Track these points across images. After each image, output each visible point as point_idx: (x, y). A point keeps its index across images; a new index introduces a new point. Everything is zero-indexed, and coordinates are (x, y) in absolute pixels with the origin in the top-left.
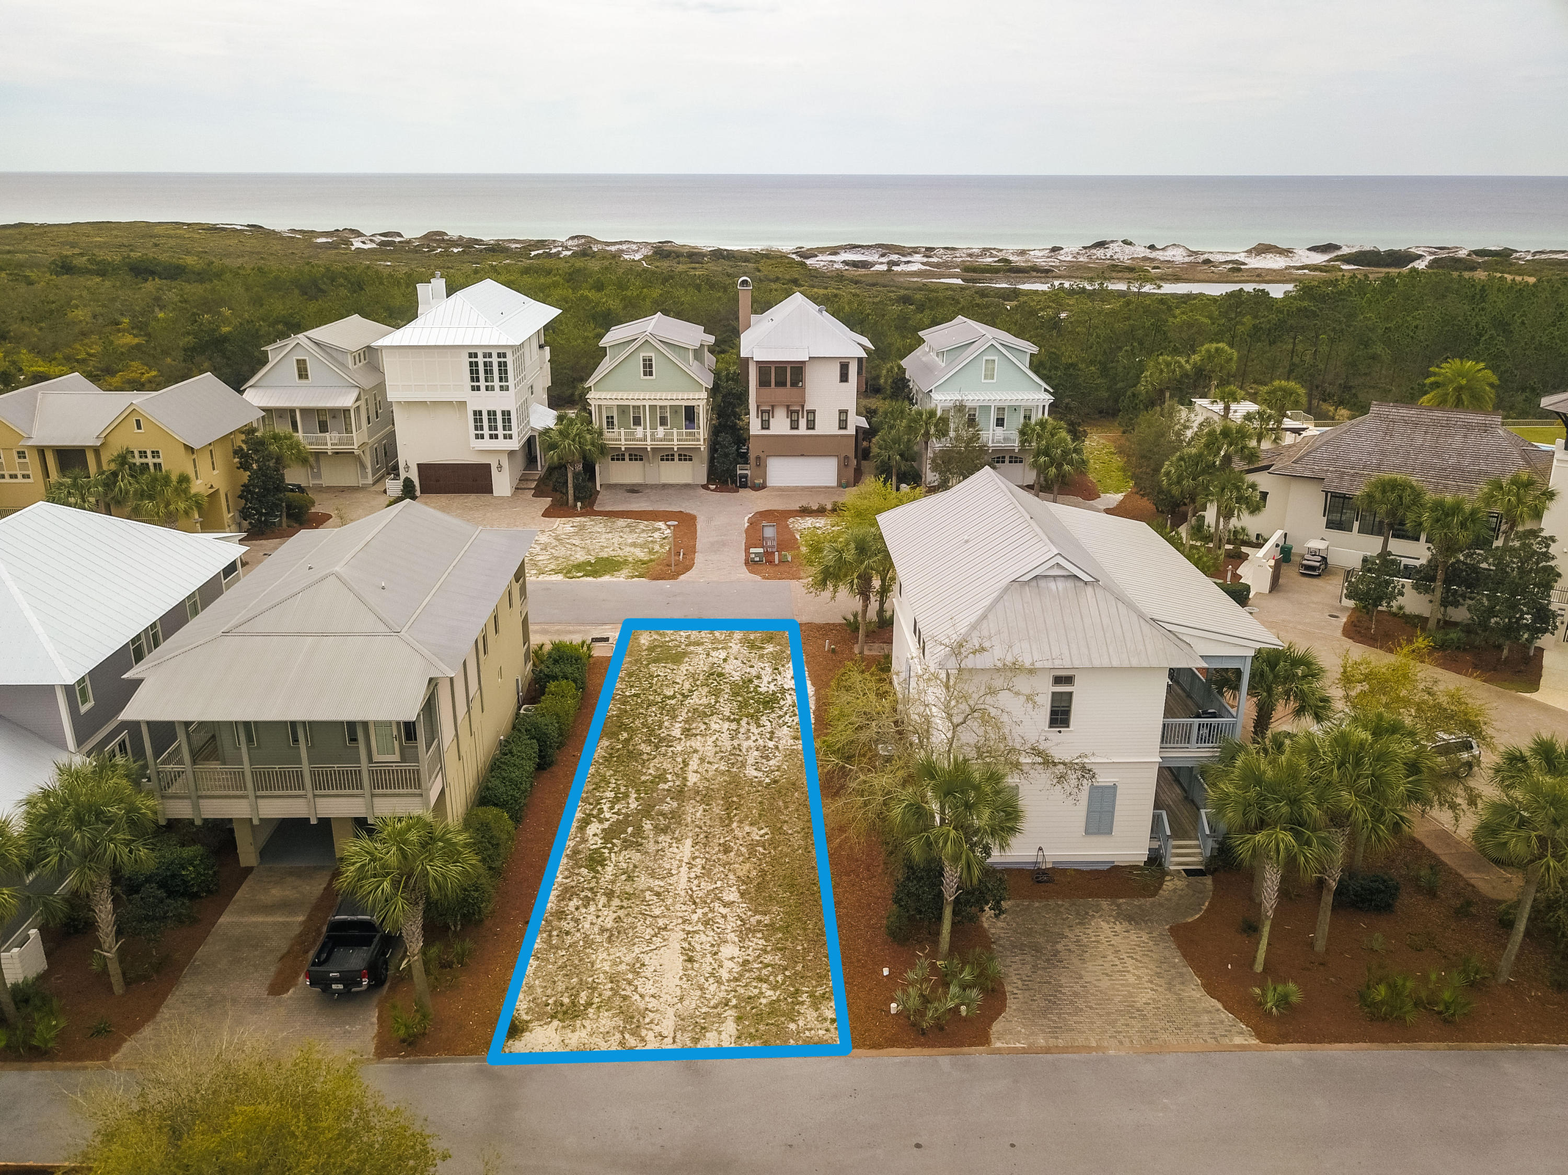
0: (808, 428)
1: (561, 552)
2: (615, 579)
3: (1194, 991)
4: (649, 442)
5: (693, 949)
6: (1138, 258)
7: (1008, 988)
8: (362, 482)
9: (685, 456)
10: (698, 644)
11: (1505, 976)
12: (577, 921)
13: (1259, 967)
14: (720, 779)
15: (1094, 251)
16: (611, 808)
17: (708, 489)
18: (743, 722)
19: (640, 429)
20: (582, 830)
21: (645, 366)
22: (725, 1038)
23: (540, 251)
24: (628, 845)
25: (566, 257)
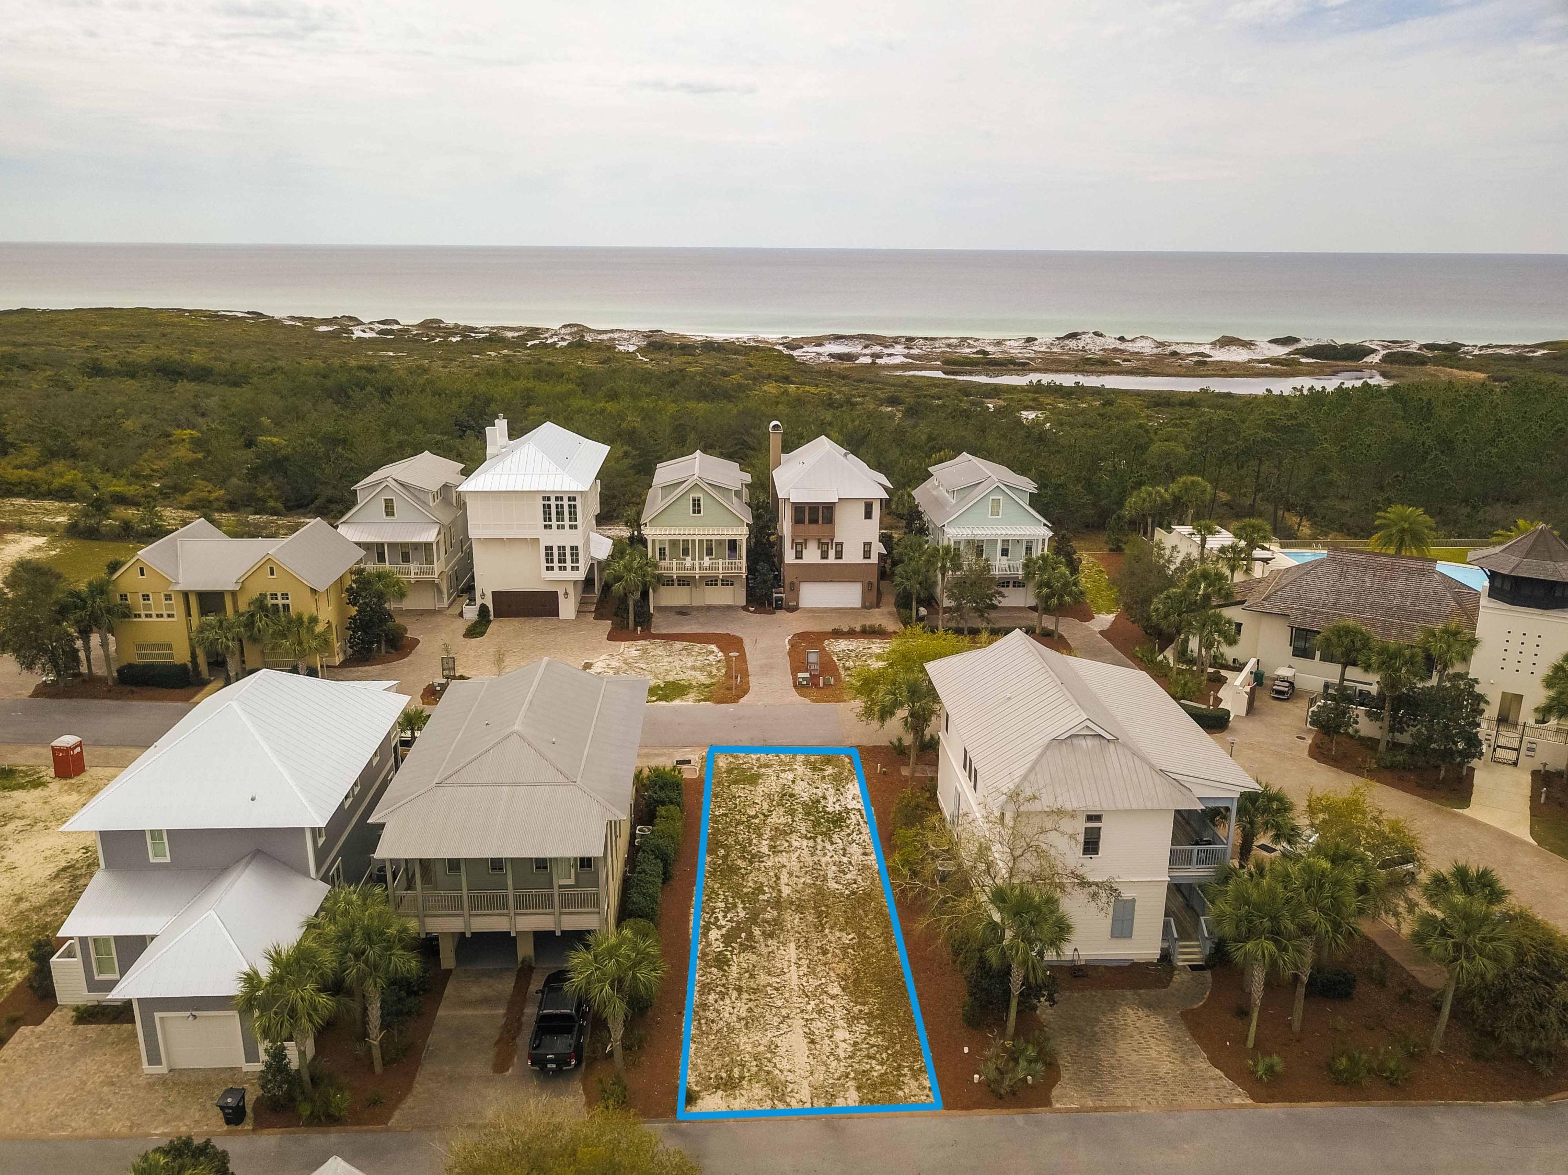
0: (836, 558)
2: (685, 703)
3: (1202, 1064)
4: (697, 571)
5: (814, 1034)
6: (1109, 349)
7: (1061, 1062)
8: (438, 606)
9: (727, 582)
10: (768, 766)
11: (1436, 1050)
12: (718, 1011)
13: (1250, 1044)
14: (808, 891)
15: (1067, 342)
16: (725, 917)
17: (748, 611)
19: (688, 559)
20: (705, 935)
21: (694, 505)
22: (851, 1103)
23: (535, 342)
24: (744, 948)
25: (562, 348)
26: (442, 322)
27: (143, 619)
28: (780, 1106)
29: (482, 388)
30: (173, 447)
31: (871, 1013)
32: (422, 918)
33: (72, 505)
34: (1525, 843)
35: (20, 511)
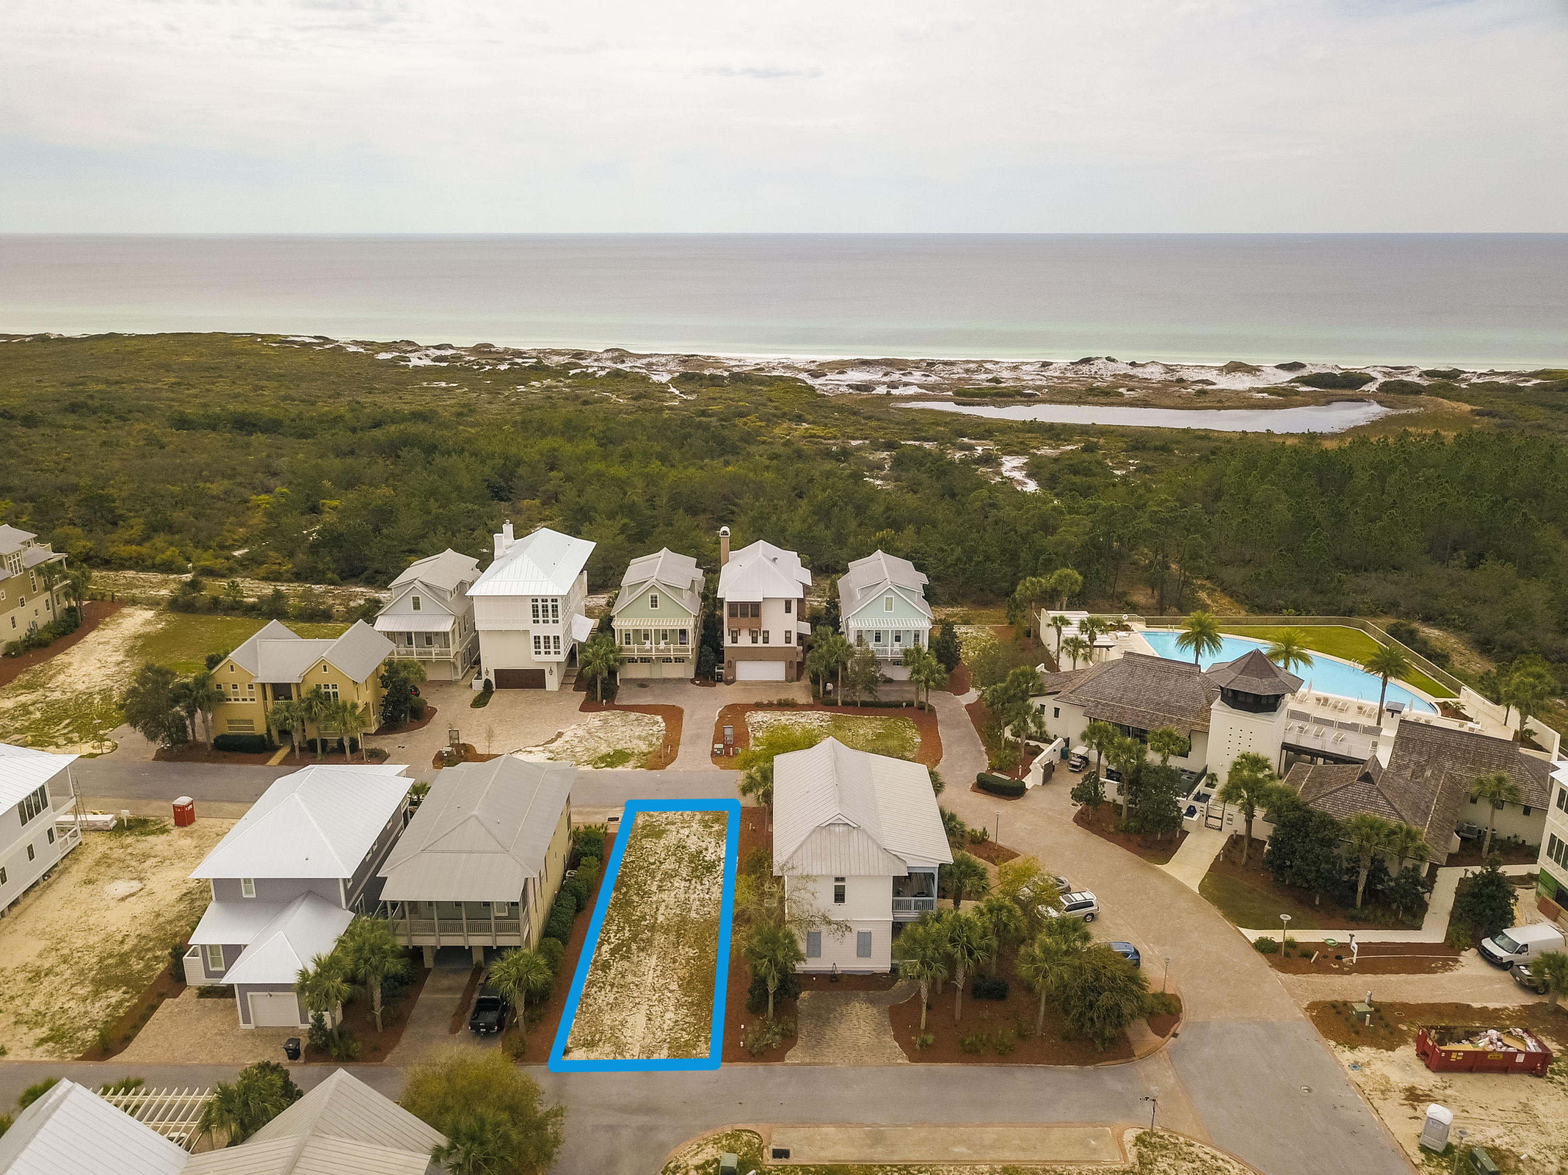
0: (764, 643)
1: (591, 744)
2: (624, 769)
3: (889, 1039)
4: (655, 652)
5: (652, 1014)
6: (1119, 375)
7: (799, 1036)
8: (454, 678)
9: (678, 660)
10: (673, 823)
12: (595, 999)
13: (923, 1027)
14: (675, 919)
15: (1081, 368)
16: (615, 936)
17: (695, 683)
18: (693, 882)
19: (648, 642)
20: (599, 948)
21: (652, 601)
22: (662, 1057)
23: (578, 371)
24: (623, 958)
25: (601, 378)
26: (492, 346)
27: (233, 702)
28: (619, 1057)
29: (513, 450)
30: (250, 513)
31: (692, 1002)
32: (410, 936)
33: (172, 577)
34: (1192, 892)
35: (130, 585)
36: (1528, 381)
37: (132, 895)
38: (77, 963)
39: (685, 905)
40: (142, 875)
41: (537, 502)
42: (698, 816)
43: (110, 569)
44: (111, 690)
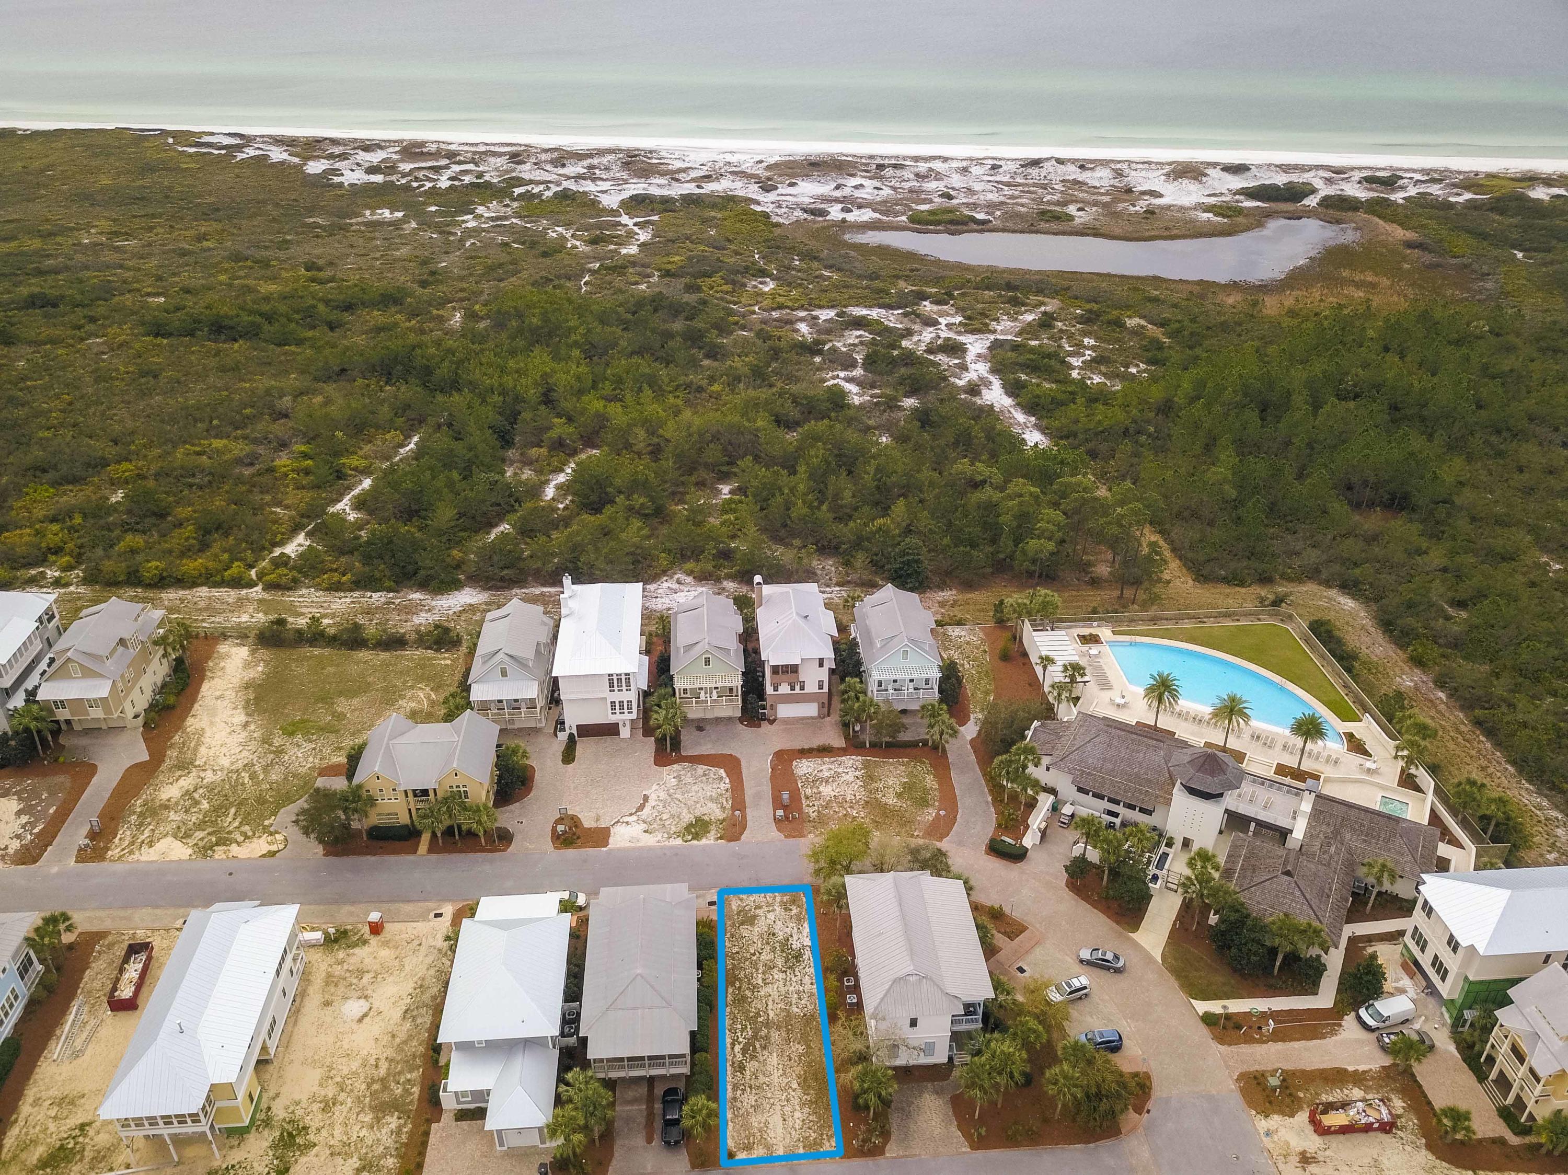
0: (801, 689)
1: (674, 810)
2: (708, 842)
3: (954, 1129)
5: (785, 1114)
6: (1068, 181)
7: (892, 1130)
10: (760, 907)
11: (1057, 1117)
12: (741, 1102)
13: (975, 1119)
14: (782, 1014)
15: (1030, 170)
16: (742, 1035)
17: (743, 723)
18: (788, 973)
19: (704, 695)
21: (705, 661)
23: (521, 190)
24: (753, 1057)
25: (549, 200)
27: (380, 801)
28: (770, 1154)
30: (281, 487)
31: (811, 1100)
32: (608, 1074)
33: (244, 593)
34: (1156, 962)
35: (211, 610)
36: (1460, 195)
37: (365, 1015)
38: (352, 1091)
39: (785, 997)
40: (366, 993)
41: (544, 451)
42: (778, 899)
43: (183, 588)
44: (253, 765)
